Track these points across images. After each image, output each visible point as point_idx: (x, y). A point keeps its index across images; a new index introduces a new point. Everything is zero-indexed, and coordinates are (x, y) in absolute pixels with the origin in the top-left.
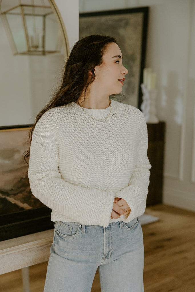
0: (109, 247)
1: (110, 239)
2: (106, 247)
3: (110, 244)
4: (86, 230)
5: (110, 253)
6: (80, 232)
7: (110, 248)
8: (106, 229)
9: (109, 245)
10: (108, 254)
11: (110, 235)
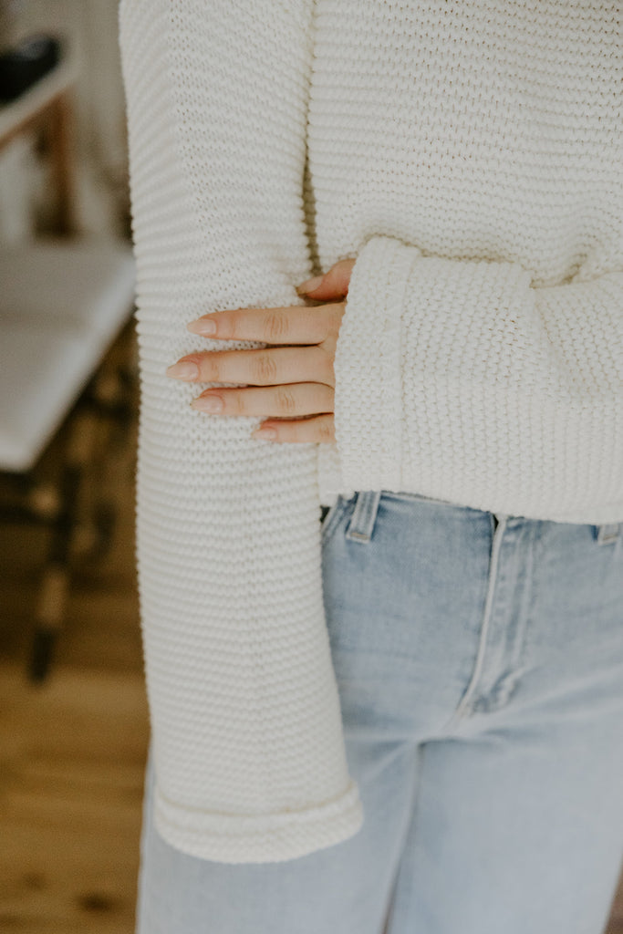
0: (509, 647)
1: (526, 598)
2: (493, 642)
3: (520, 628)
4: (381, 522)
5: (508, 683)
6: (342, 527)
7: (517, 651)
8: (509, 530)
9: (511, 637)
10: (496, 689)
11: (529, 571)
